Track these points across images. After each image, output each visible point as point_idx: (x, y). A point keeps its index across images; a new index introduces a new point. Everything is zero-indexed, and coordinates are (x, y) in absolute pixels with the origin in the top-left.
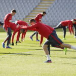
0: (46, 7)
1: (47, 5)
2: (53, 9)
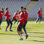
0: (30, 7)
1: (32, 6)
2: (35, 8)
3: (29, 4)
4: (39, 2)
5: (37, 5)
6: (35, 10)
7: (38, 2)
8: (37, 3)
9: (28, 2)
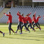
4: (12, 9)
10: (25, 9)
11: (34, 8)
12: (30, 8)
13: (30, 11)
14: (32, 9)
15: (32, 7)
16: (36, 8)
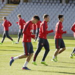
3: (3, 9)
4: (21, 5)
5: (16, 11)
6: (13, 18)
7: (19, 6)
8: (17, 8)
9: (3, 6)
10: (48, 7)
11: (66, 4)
12: (57, 4)
13: (57, 10)
14: (61, 7)
15: (61, 2)
16: (69, 5)
